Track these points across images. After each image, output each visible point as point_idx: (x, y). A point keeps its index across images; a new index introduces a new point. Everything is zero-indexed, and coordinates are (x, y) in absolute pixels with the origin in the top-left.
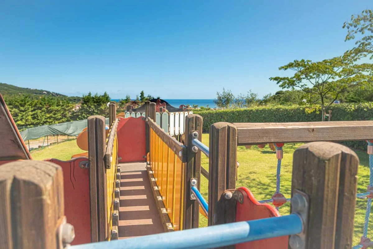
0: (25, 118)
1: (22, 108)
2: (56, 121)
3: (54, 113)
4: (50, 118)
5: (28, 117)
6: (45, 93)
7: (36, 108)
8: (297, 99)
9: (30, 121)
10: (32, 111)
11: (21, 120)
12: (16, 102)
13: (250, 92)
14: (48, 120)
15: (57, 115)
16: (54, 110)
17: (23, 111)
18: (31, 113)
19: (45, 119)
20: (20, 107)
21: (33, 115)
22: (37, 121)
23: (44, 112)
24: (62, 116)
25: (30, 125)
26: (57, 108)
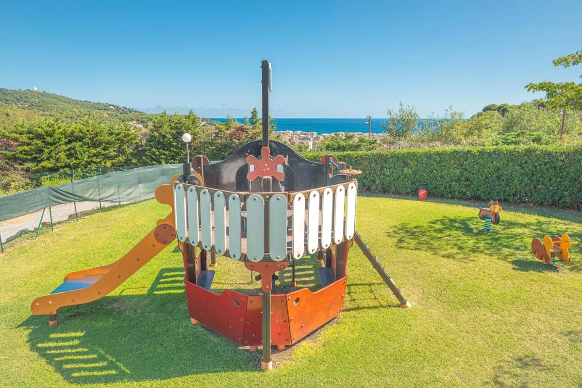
0: (54, 155)
1: (49, 139)
2: (108, 161)
3: (105, 147)
4: (96, 155)
5: (59, 154)
6: (112, 109)
7: (73, 138)
8: (535, 122)
9: (64, 162)
10: (66, 143)
11: (48, 159)
12: (39, 127)
13: (449, 109)
14: (94, 159)
15: (108, 151)
16: (103, 143)
17: (51, 144)
18: (64, 147)
19: (89, 157)
20: (46, 137)
21: (69, 150)
22: (75, 161)
23: (87, 146)
24: (119, 152)
25: (63, 167)
26: (109, 138)
